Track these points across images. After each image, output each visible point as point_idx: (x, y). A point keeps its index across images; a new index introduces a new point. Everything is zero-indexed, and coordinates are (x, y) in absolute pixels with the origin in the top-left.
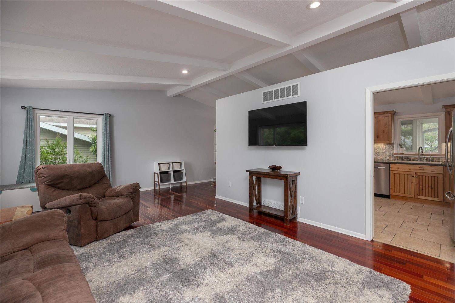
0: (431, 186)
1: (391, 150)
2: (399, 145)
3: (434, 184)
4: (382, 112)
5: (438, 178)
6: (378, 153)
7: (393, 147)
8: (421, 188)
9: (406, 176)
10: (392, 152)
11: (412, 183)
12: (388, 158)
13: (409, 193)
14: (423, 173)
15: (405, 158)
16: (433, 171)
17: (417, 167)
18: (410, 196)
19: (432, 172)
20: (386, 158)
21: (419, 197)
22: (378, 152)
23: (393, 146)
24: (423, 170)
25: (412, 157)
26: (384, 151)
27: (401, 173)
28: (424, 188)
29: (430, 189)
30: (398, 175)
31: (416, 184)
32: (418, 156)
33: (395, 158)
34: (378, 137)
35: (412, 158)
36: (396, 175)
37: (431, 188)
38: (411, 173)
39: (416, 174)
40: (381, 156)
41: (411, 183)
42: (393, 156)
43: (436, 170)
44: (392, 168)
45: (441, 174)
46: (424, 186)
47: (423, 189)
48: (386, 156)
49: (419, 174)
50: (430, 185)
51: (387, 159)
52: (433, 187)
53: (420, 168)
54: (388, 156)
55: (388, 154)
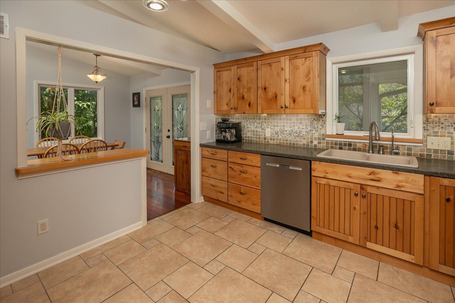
0: (395, 222)
1: (320, 127)
2: (334, 118)
3: (402, 217)
4: (301, 48)
5: (412, 203)
6: (298, 133)
7: (325, 122)
8: (373, 223)
9: (342, 191)
10: (323, 132)
11: (355, 208)
12: (315, 142)
13: (347, 232)
14: (378, 188)
15: (345, 145)
16: (400, 184)
17: (364, 172)
18: (351, 239)
19: (398, 186)
20: (312, 142)
21: (370, 245)
22: (298, 130)
23: (324, 119)
24: (379, 181)
25: (359, 142)
26: (309, 129)
27: (333, 183)
28: (380, 226)
29: (393, 229)
30: (327, 187)
31: (362, 212)
32: (368, 141)
33: (327, 143)
34: (294, 101)
35: (358, 145)
36: (322, 187)
37: (396, 227)
38: (352, 186)
39: (362, 188)
40: (304, 139)
41: (352, 208)
42: (324, 139)
43: (407, 182)
44: (314, 171)
45: (420, 194)
46: (380, 219)
47: (377, 227)
48: (312, 138)
49: (369, 190)
50: (393, 220)
51: (315, 145)
52: (400, 225)
53: (370, 174)
54: (315, 139)
55: (316, 135)
